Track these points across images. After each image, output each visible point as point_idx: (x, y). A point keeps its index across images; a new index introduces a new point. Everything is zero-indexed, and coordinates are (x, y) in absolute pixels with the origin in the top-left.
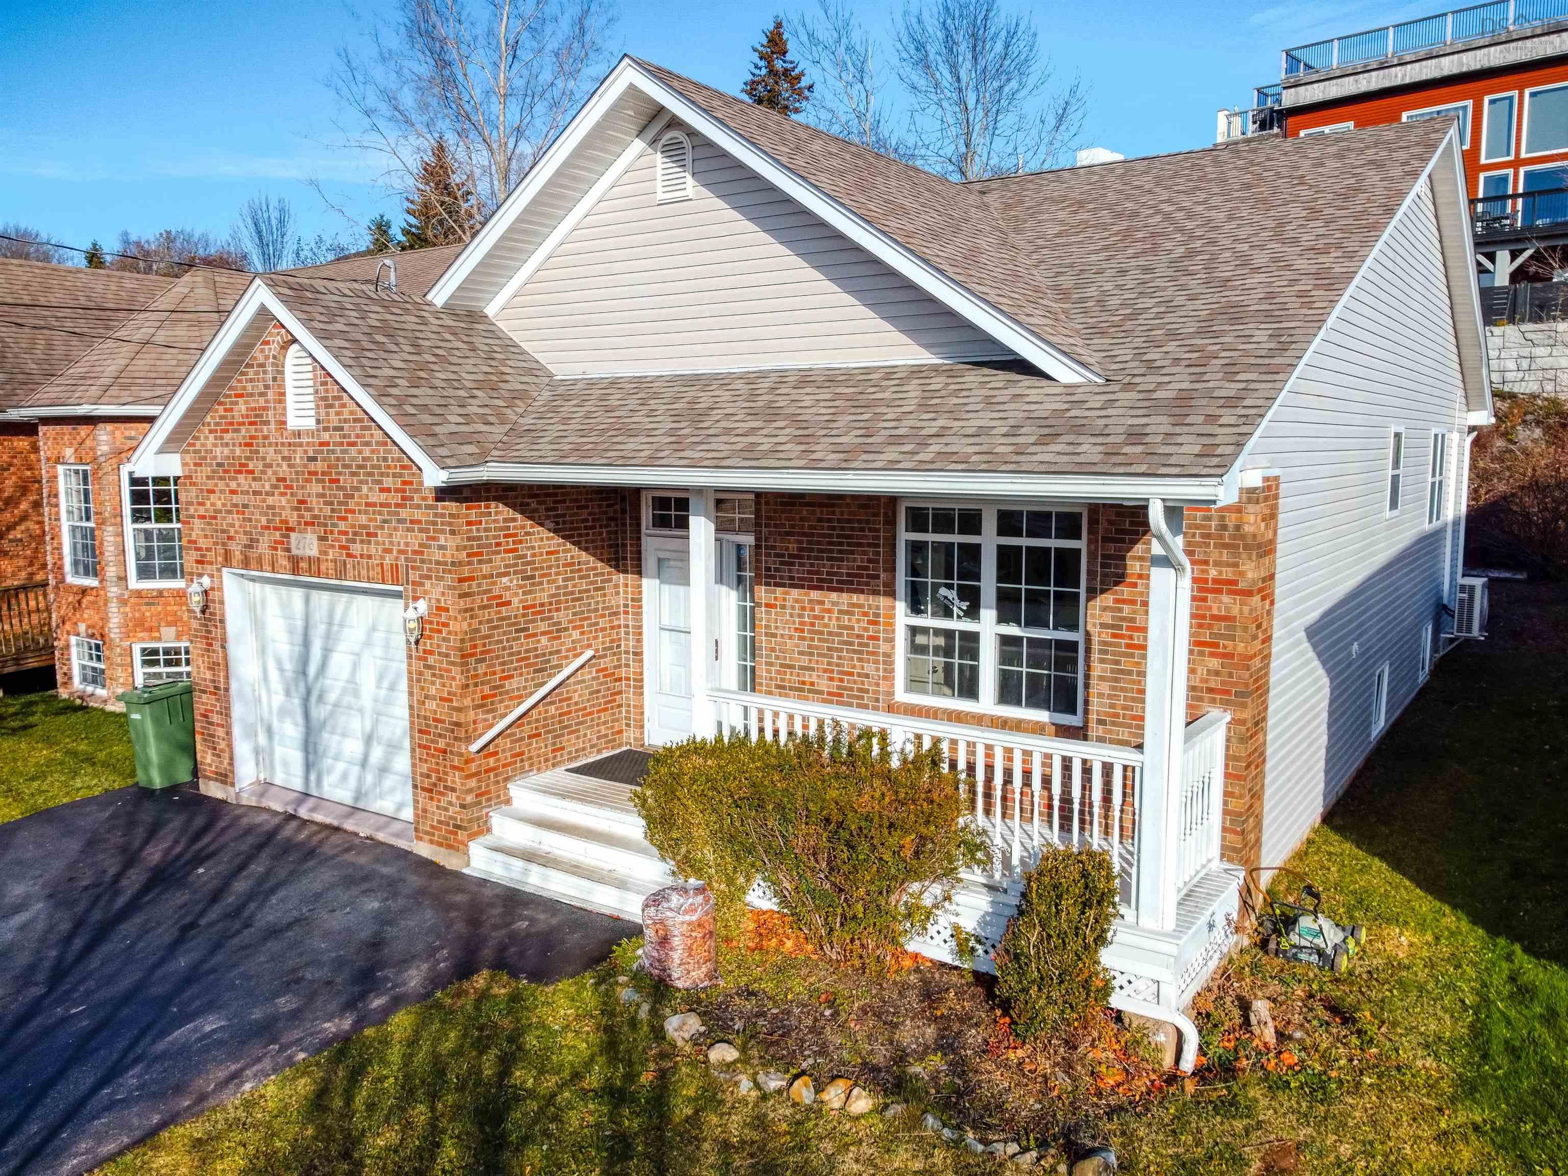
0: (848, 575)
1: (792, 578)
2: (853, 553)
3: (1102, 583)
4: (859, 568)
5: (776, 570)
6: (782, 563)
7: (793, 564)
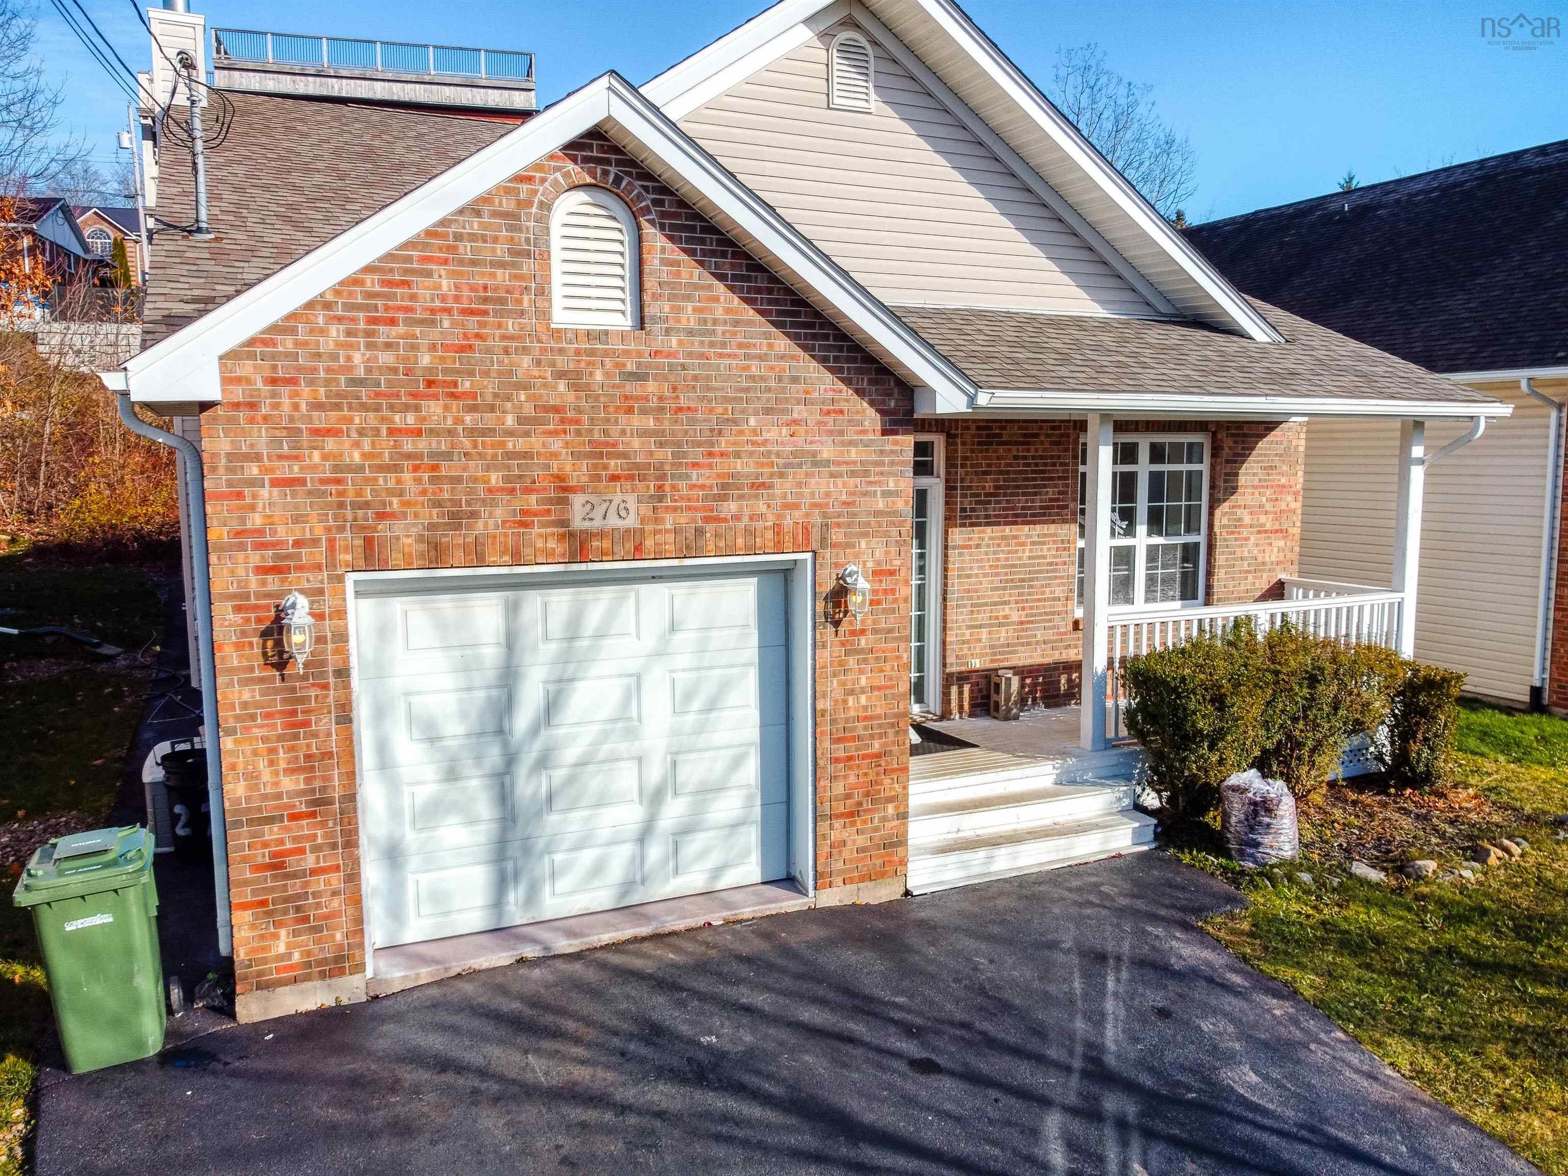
0: (1041, 508)
1: (987, 517)
2: (1045, 486)
3: (1224, 495)
4: (1051, 500)
5: (972, 510)
6: (977, 503)
7: (989, 502)
